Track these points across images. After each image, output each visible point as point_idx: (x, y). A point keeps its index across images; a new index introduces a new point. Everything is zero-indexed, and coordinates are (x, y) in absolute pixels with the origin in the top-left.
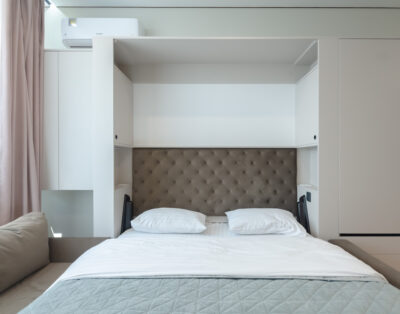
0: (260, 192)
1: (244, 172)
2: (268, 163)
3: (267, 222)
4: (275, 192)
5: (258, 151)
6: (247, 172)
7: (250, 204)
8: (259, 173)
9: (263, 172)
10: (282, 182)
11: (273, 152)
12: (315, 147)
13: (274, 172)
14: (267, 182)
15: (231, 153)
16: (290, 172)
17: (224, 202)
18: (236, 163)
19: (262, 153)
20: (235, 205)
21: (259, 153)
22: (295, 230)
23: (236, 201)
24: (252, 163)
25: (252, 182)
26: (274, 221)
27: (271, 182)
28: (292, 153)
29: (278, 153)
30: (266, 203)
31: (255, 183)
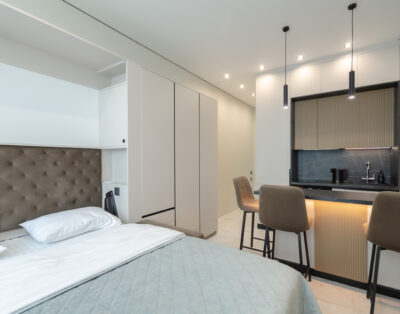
0: (66, 194)
1: (45, 174)
2: (73, 163)
3: (86, 221)
4: (82, 192)
5: (62, 151)
6: (48, 174)
7: (53, 208)
8: (64, 173)
9: (68, 173)
10: (88, 181)
11: (78, 153)
12: (125, 149)
13: (81, 172)
14: (73, 182)
15: (26, 152)
16: (95, 171)
17: (16, 211)
18: (34, 163)
19: (68, 153)
20: (35, 213)
21: (64, 153)
22: (112, 221)
23: (35, 208)
24: (55, 164)
25: (56, 184)
26: (92, 219)
27: (77, 182)
28: (97, 154)
29: (84, 154)
30: (73, 204)
31: (59, 184)
